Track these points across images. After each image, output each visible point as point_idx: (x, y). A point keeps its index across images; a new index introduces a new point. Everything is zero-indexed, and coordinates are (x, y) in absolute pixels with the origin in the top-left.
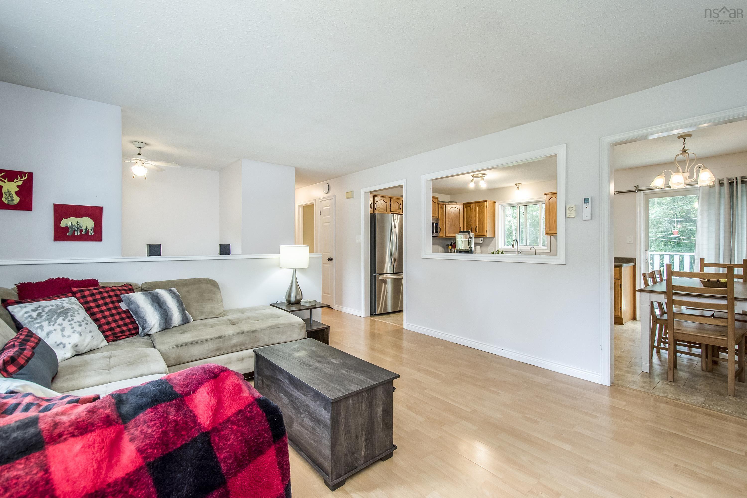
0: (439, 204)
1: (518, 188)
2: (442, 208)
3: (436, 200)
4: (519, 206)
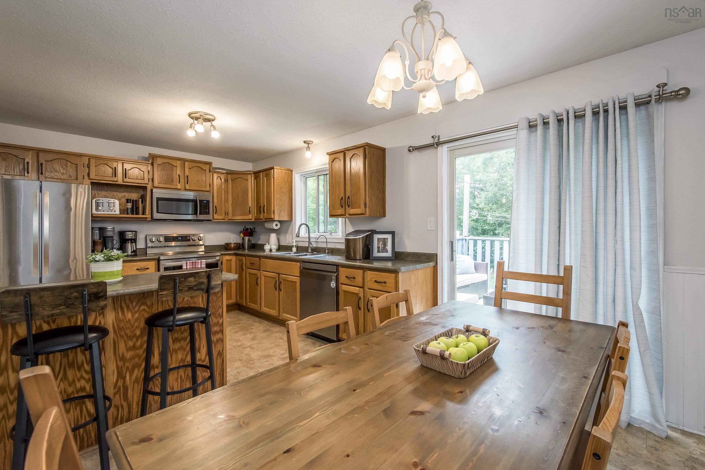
0: (215, 172)
1: (308, 148)
2: (221, 179)
3: (208, 166)
4: (318, 176)
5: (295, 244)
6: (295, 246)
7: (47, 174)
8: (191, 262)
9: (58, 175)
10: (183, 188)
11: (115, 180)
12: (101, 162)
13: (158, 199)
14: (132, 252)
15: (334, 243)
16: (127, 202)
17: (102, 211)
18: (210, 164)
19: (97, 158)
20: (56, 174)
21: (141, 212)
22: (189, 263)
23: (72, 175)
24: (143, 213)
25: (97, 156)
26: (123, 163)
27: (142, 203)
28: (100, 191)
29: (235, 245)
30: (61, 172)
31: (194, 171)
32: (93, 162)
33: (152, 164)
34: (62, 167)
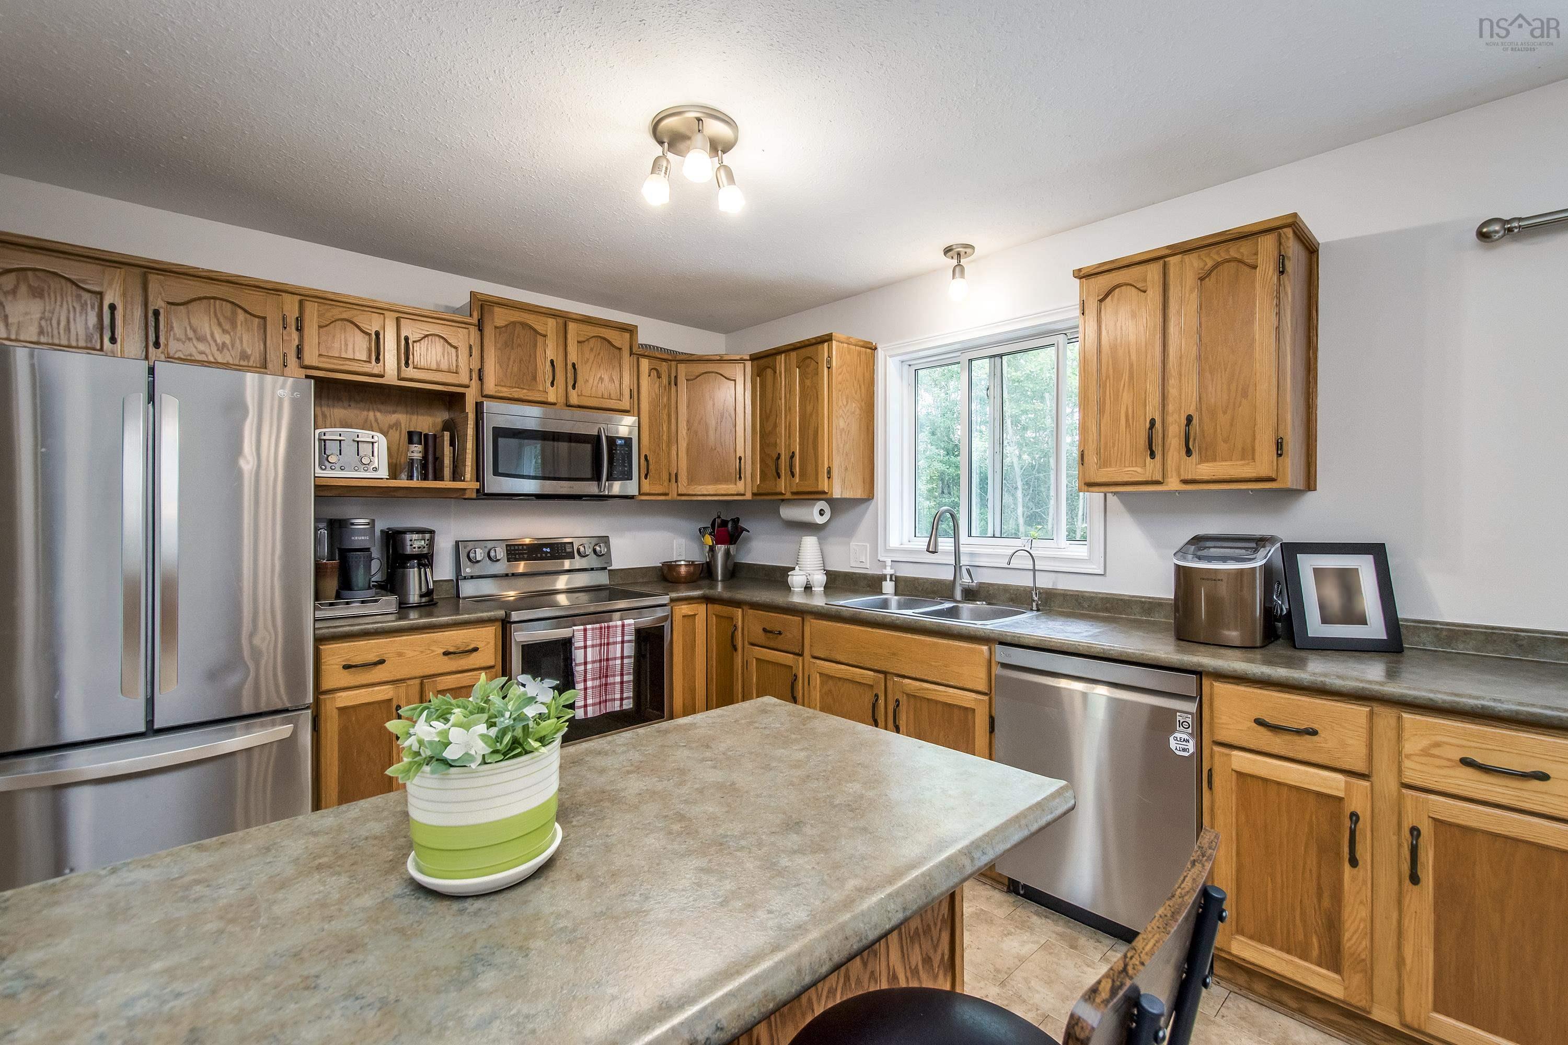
0: (644, 356)
1: (959, 270)
2: (659, 377)
3: (627, 335)
4: (970, 361)
5: (892, 572)
6: (891, 576)
7: (174, 347)
8: (596, 629)
9: (208, 351)
10: (562, 400)
11: (376, 371)
12: (336, 312)
13: (499, 433)
14: (421, 596)
15: (1053, 574)
16: (411, 441)
17: (338, 466)
18: (631, 330)
19: (324, 299)
20: (201, 347)
21: (447, 472)
22: (593, 629)
23: (249, 352)
24: (457, 475)
25: (324, 295)
26: (398, 319)
27: (452, 444)
28: (328, 406)
29: (692, 568)
30: (215, 341)
31: (592, 350)
32: (312, 310)
33: (480, 327)
34: (220, 324)
